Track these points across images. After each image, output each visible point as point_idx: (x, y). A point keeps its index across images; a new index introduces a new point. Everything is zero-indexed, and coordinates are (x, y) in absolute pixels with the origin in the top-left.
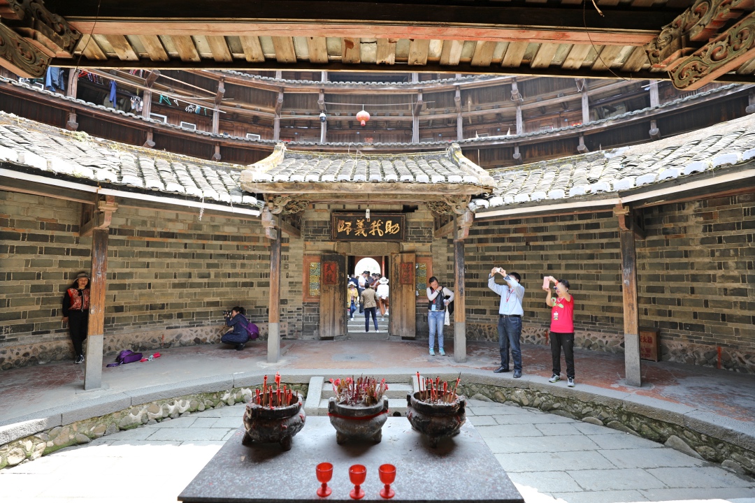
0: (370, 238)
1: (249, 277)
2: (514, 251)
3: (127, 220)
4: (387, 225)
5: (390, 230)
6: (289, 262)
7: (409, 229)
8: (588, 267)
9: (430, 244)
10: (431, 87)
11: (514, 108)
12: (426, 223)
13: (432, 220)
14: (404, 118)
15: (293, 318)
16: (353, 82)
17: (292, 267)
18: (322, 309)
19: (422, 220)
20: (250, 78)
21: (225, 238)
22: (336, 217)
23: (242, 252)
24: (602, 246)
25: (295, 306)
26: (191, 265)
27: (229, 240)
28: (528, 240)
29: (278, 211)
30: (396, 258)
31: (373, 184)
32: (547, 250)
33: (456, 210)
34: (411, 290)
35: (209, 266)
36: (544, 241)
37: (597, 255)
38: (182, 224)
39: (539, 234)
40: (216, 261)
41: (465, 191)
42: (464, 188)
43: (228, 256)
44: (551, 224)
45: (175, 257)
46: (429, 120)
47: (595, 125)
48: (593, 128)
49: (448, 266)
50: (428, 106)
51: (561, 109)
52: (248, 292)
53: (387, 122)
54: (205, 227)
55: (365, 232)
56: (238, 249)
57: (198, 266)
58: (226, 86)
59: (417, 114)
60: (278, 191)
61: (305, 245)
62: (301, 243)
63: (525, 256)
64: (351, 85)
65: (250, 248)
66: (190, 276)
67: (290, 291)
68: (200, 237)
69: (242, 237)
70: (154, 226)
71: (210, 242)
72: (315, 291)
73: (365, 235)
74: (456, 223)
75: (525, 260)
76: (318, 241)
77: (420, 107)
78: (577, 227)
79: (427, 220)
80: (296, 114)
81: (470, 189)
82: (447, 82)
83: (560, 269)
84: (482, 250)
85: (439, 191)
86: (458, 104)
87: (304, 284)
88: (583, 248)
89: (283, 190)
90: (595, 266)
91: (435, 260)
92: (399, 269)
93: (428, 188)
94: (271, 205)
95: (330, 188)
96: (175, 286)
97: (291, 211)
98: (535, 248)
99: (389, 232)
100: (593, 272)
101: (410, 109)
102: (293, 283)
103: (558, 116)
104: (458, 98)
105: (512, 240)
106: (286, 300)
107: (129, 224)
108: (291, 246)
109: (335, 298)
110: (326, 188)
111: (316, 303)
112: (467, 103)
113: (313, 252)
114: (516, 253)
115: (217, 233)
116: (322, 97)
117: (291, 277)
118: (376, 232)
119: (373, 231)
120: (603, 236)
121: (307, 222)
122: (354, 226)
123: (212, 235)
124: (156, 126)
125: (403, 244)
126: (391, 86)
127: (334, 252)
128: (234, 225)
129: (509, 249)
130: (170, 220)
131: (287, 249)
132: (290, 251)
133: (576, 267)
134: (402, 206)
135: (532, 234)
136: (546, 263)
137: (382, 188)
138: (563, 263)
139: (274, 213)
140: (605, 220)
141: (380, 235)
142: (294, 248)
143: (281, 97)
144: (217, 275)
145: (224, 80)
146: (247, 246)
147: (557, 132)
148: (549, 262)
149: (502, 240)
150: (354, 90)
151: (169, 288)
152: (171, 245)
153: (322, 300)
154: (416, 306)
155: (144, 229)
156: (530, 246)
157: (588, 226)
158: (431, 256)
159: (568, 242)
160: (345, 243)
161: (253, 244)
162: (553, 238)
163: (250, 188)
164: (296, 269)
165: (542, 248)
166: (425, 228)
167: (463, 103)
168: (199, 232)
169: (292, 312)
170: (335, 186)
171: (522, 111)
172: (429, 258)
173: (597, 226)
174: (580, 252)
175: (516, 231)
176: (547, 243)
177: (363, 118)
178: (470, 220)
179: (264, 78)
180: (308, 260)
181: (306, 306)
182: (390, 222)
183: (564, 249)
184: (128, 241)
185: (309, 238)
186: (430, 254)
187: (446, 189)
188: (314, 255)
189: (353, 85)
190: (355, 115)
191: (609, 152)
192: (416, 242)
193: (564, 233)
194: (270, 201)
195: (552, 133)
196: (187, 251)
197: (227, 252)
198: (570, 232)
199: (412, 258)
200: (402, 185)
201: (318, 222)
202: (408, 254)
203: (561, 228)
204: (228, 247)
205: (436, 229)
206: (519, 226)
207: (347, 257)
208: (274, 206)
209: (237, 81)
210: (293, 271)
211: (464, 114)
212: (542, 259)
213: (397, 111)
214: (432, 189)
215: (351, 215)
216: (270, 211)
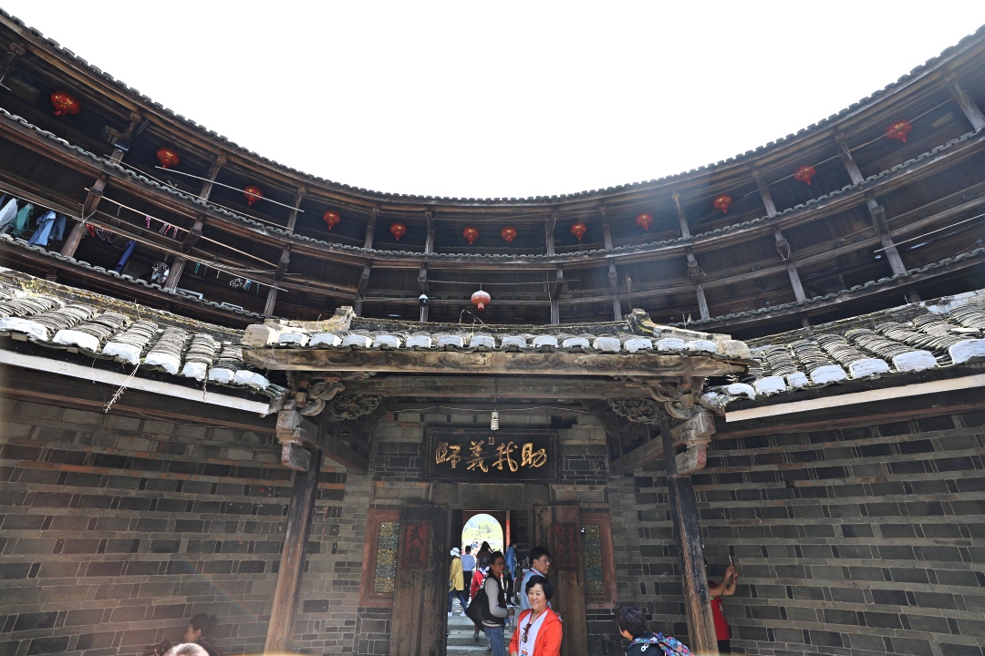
0: (494, 475)
1: (257, 552)
2: (765, 498)
3: (33, 428)
4: (524, 452)
5: (530, 460)
6: (341, 521)
7: (564, 459)
8: (932, 531)
9: (603, 487)
10: (574, 260)
11: (692, 287)
12: (592, 447)
13: (604, 443)
14: (537, 303)
15: (334, 643)
16: (467, 255)
17: (346, 531)
18: (395, 625)
19: (587, 442)
20: (327, 247)
21: (225, 471)
22: (434, 435)
23: (253, 500)
24: (953, 486)
25: (342, 616)
26: (144, 525)
27: (232, 476)
28: (790, 477)
29: (314, 411)
30: (543, 515)
31: (509, 356)
32: (832, 496)
33: (673, 410)
34: (575, 583)
35: (182, 526)
36: (821, 478)
37: (946, 504)
38: (147, 442)
39: (809, 465)
40: (198, 517)
41: (692, 369)
42: (690, 363)
43: (224, 508)
44: (829, 445)
45: (114, 507)
46: (573, 306)
47: (823, 301)
48: (821, 306)
49: (640, 529)
50: (571, 287)
51: (758, 289)
52: (250, 583)
53: (513, 307)
54: (191, 448)
55: (484, 465)
56: (246, 493)
57: (158, 525)
58: (292, 256)
59: (556, 298)
60: (316, 366)
61: (375, 488)
62: (367, 486)
63: (790, 508)
64: (465, 258)
65: (271, 492)
66: (134, 546)
67: (335, 583)
68: (178, 467)
69: (259, 469)
70: (88, 442)
71: (194, 478)
72: (386, 583)
73: (485, 471)
74: (668, 440)
75: (792, 516)
76: (400, 480)
77: (560, 286)
78: (883, 450)
79: (596, 442)
80: (387, 296)
81: (703, 365)
82: (597, 254)
83: (872, 535)
84: (703, 499)
85: (641, 369)
86: (614, 282)
87: (365, 566)
88: (909, 492)
89: (326, 365)
90: (950, 530)
91: (616, 519)
92: (549, 535)
93: (618, 362)
94: (301, 397)
95: (422, 362)
96: (96, 569)
97: (345, 415)
98: (807, 492)
99: (527, 464)
100: (950, 542)
101: (545, 291)
102: (343, 564)
103: (755, 298)
104: (614, 273)
105: (757, 477)
106: (326, 603)
107: (34, 437)
108: (348, 489)
109: (423, 598)
110: (415, 362)
111: (385, 610)
112: (625, 282)
113: (388, 502)
114: (770, 503)
115: (211, 461)
116: (423, 273)
117: (342, 552)
118: (505, 464)
119: (500, 462)
120: (945, 465)
121: (381, 445)
122: (466, 452)
123: (202, 465)
124: (178, 300)
125: (554, 486)
126: (519, 259)
127: (427, 501)
128: (247, 448)
129: (753, 495)
130: (124, 433)
131: (339, 495)
132: (346, 499)
133: (906, 531)
134: (549, 418)
135: (796, 466)
136: (837, 524)
137: (528, 364)
138: (875, 522)
139: (306, 413)
140: (941, 434)
141: (512, 470)
142: (354, 493)
143: (367, 272)
144: (193, 547)
145: (291, 248)
146: (266, 488)
147: (766, 313)
148: (843, 521)
149: (738, 478)
150: (468, 264)
151: (81, 574)
152: (113, 481)
153: (396, 605)
154: (588, 618)
155: (66, 447)
156: (796, 489)
157: (906, 448)
158: (607, 510)
159: (873, 480)
160: (447, 486)
161: (277, 483)
162: (838, 472)
163: (261, 359)
164: (352, 536)
165: (821, 492)
166: (592, 457)
167: (621, 281)
168: (178, 458)
169: (335, 629)
170: (432, 358)
171: (705, 291)
172: (604, 515)
173: (926, 446)
174: (906, 499)
175: (761, 460)
176: (829, 482)
177: (480, 299)
178: (709, 429)
179: (346, 247)
180: (377, 517)
181: (364, 616)
182: (530, 445)
183: (869, 494)
184: (19, 471)
185: (382, 474)
186: (605, 506)
187: (656, 364)
188: (390, 507)
189: (467, 257)
190: (470, 298)
191: (935, 303)
192: (578, 483)
193: (858, 461)
194: (301, 390)
195: (759, 315)
196: (145, 493)
197: (224, 499)
198: (871, 460)
199: (572, 515)
200: (567, 357)
201: (402, 444)
202: (566, 507)
203: (850, 453)
204: (227, 489)
205: (613, 458)
206: (766, 451)
207: (450, 512)
208: (308, 399)
209: (308, 250)
210: (346, 540)
211: (622, 297)
212: (827, 515)
213: (528, 294)
214: (627, 365)
215: (460, 432)
216: (298, 410)
